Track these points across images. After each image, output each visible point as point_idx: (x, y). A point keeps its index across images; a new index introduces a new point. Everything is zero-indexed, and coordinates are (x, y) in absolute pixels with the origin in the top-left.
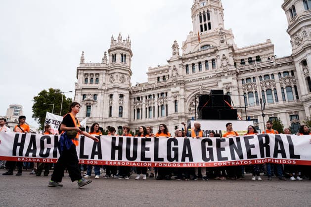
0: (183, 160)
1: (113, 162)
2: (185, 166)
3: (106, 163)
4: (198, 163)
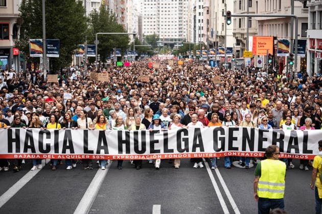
0: (194, 150)
1: (121, 156)
3: (114, 158)
4: (209, 154)
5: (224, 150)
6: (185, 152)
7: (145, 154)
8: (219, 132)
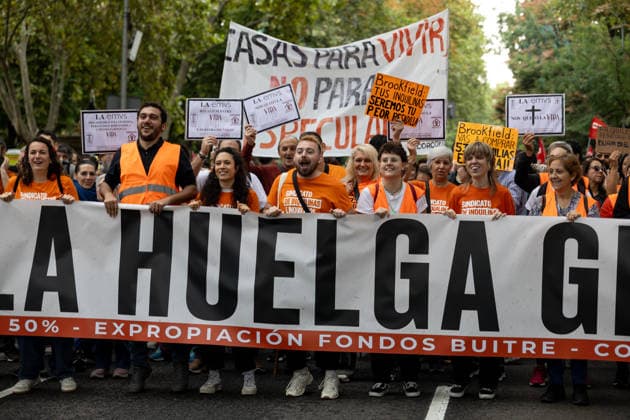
0: (451, 320)
1: (127, 324)
2: (457, 347)
3: (99, 331)
4: (520, 340)
5: (591, 328)
6: (411, 328)
8: (571, 246)
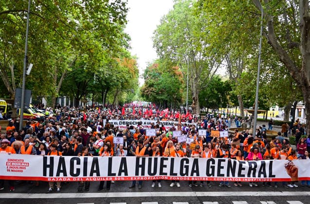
0: (192, 175)
1: (137, 177)
2: (193, 179)
3: (132, 179)
4: (202, 178)
5: (213, 176)
6: (186, 176)
7: (155, 176)
8: (211, 162)
